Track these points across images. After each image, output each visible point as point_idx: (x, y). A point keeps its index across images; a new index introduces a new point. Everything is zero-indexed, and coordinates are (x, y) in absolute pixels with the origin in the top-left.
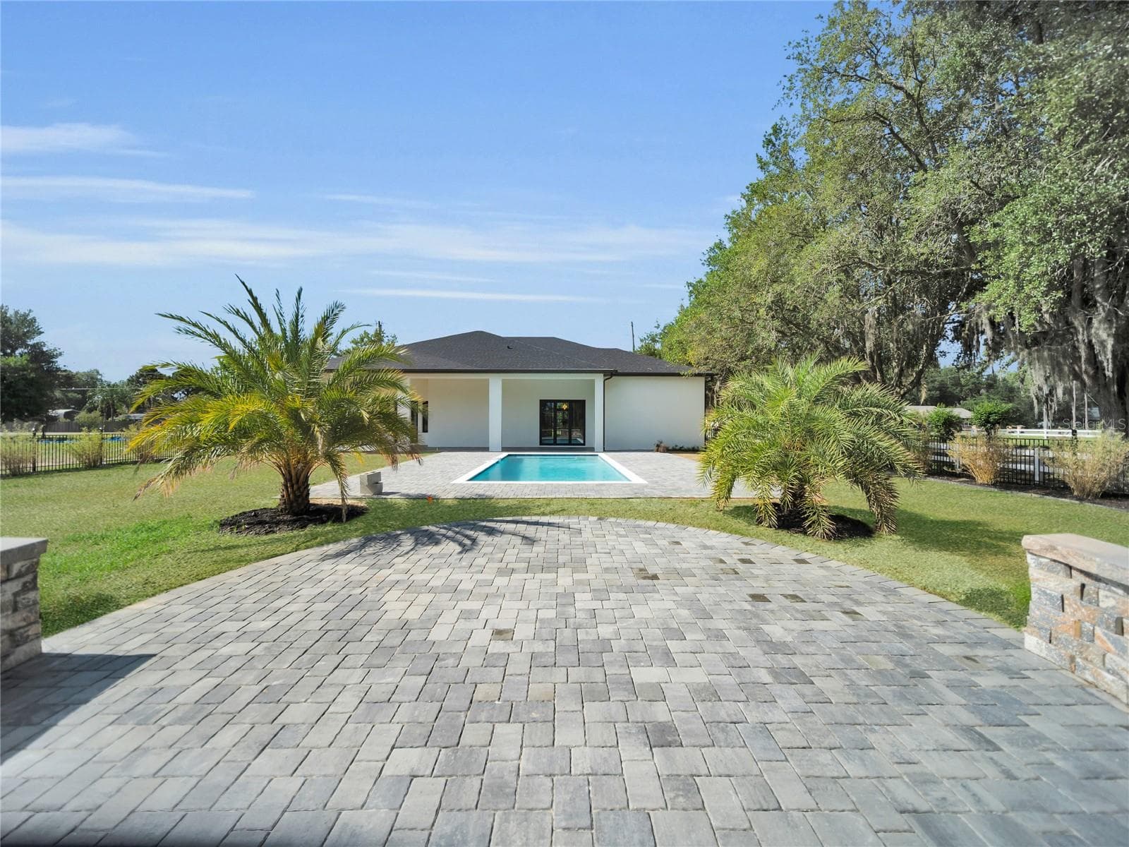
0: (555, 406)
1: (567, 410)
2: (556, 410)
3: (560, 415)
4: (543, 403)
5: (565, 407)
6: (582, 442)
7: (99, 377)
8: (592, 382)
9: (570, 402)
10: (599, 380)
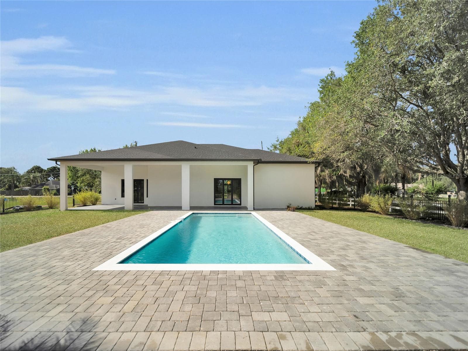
0: (223, 182)
1: (230, 185)
2: (224, 185)
3: (226, 187)
4: (216, 181)
5: (229, 183)
6: (239, 203)
7: (15, 170)
8: (246, 168)
9: (232, 180)
10: (250, 165)
